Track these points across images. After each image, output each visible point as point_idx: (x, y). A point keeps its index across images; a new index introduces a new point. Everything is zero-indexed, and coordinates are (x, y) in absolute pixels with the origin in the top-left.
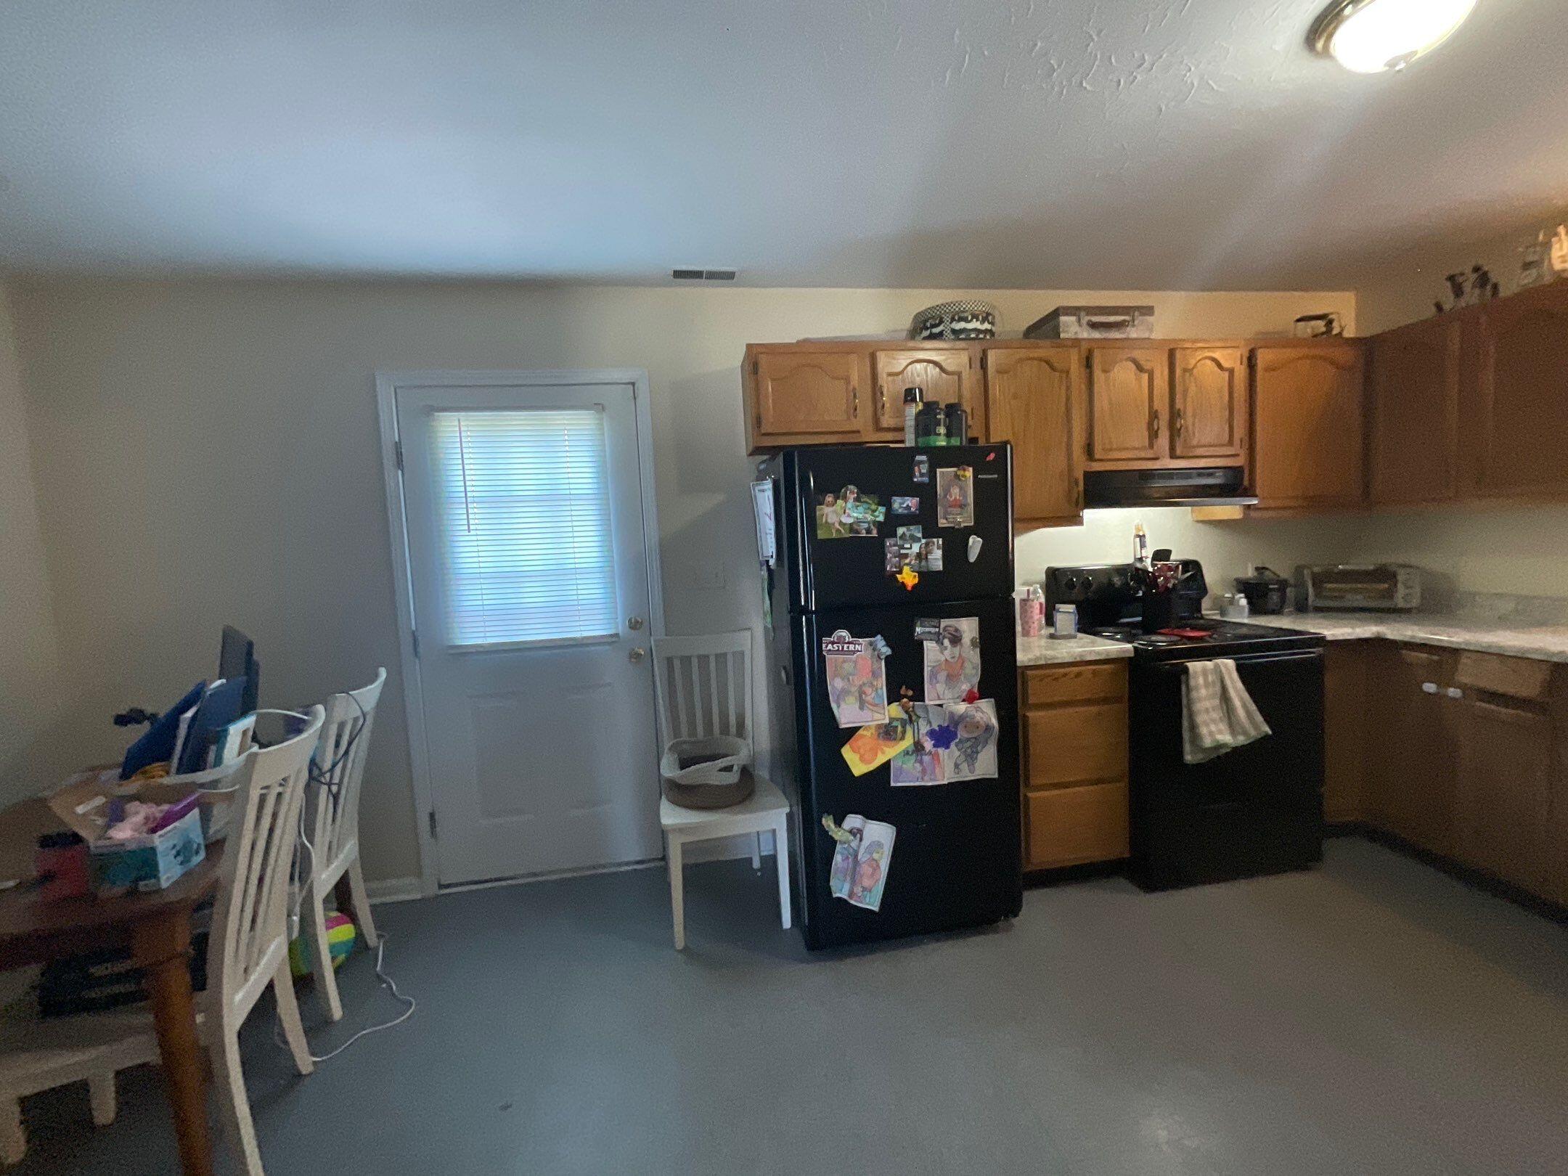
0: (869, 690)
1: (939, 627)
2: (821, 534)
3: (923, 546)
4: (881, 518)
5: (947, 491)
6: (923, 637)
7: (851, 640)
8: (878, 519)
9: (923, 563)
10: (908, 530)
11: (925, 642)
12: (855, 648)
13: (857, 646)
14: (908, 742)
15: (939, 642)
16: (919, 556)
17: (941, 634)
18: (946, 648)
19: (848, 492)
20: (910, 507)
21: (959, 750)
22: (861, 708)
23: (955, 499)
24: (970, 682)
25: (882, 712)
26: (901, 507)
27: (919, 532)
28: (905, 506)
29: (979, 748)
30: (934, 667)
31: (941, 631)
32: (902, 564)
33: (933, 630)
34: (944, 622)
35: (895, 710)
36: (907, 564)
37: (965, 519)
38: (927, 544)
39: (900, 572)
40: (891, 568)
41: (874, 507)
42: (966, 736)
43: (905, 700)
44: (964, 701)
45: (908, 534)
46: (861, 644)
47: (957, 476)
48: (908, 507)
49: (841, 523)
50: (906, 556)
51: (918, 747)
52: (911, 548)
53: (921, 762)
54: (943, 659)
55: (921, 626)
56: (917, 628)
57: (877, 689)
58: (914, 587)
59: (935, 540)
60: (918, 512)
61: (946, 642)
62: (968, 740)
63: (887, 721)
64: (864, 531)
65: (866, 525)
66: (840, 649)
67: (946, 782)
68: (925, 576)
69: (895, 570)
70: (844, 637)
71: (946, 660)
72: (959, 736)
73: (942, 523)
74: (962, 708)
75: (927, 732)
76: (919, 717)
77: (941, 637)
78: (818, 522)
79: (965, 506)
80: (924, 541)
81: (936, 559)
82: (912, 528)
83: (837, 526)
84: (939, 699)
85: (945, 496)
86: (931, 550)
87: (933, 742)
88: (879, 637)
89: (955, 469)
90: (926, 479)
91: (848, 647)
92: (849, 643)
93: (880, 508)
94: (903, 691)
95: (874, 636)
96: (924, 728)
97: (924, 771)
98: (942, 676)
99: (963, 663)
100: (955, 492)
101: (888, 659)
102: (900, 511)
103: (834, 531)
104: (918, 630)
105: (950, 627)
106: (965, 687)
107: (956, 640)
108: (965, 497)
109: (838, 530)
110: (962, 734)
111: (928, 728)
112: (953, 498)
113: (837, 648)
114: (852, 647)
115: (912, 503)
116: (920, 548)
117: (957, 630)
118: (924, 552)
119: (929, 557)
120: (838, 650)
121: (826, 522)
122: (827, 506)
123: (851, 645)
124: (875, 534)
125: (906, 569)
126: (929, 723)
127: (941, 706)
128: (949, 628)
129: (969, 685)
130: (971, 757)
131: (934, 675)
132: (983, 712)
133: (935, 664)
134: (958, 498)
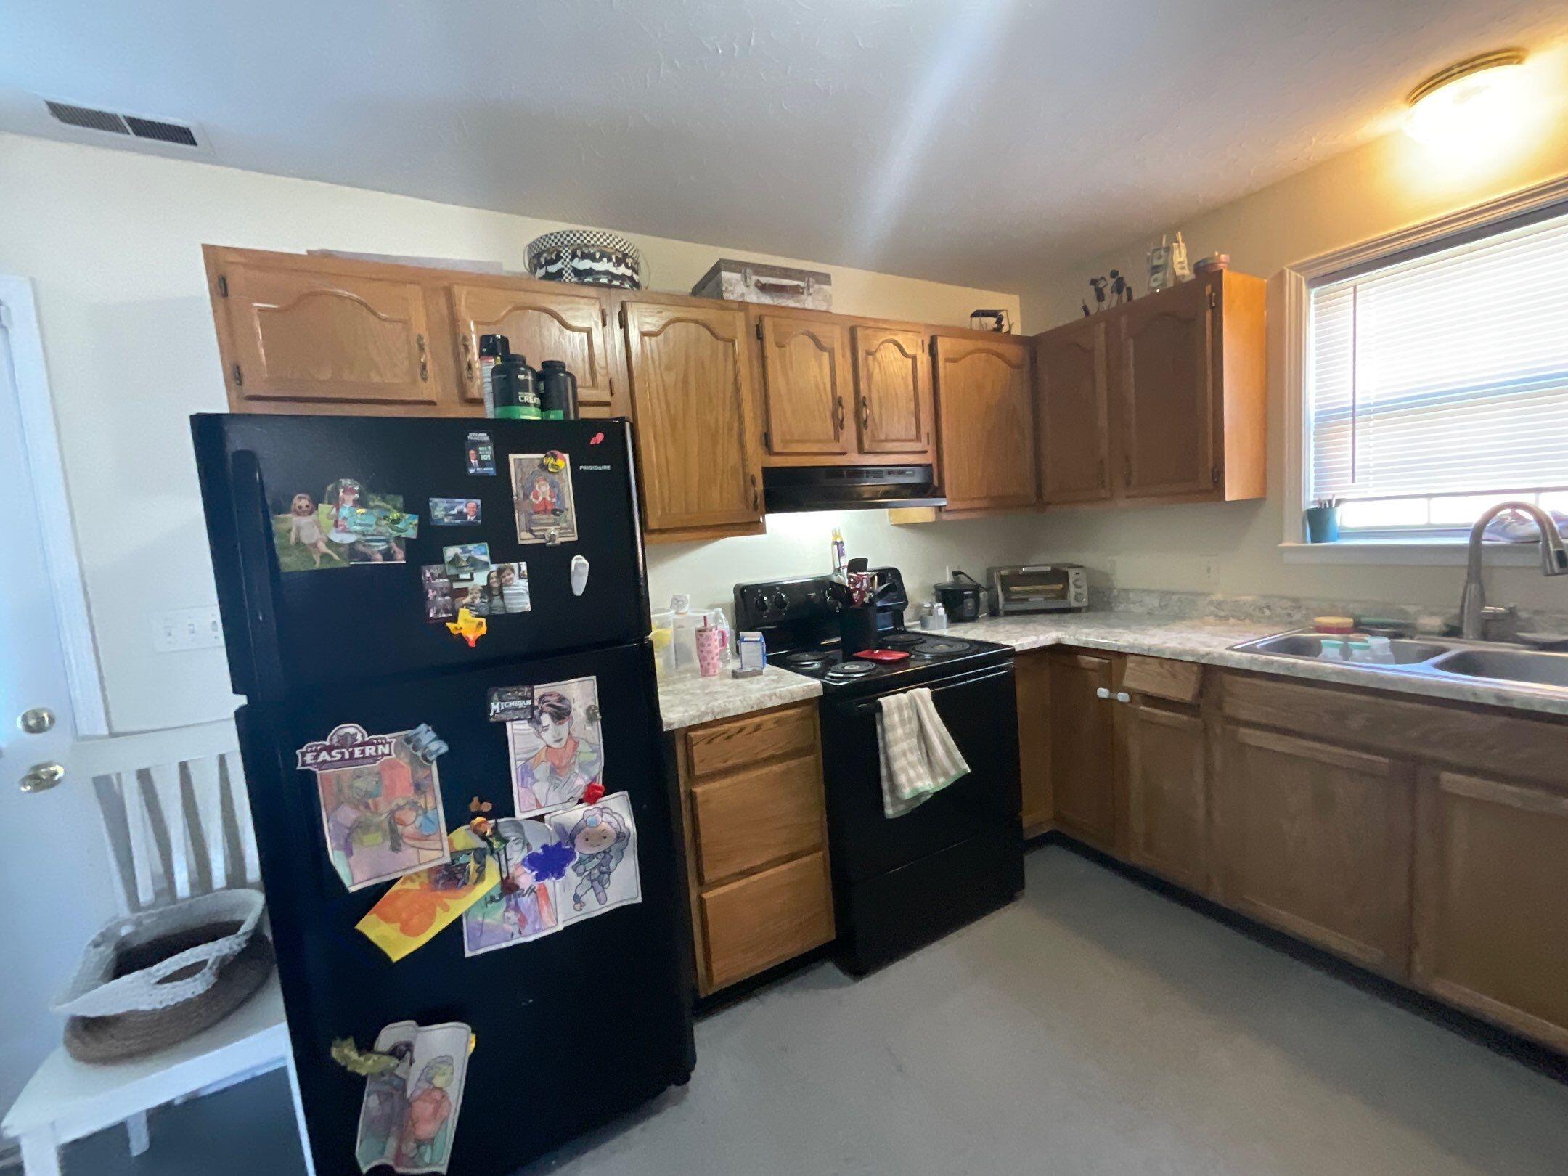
0: (409, 816)
1: (532, 698)
2: (288, 564)
3: (494, 574)
4: (411, 533)
5: (528, 490)
6: (503, 716)
7: (367, 739)
9: (497, 601)
10: (464, 551)
11: (508, 725)
12: (376, 751)
13: (380, 747)
14: (491, 882)
15: (534, 720)
16: (487, 590)
17: (537, 707)
18: (546, 729)
19: (341, 490)
20: (466, 515)
21: (579, 875)
22: (396, 848)
23: (544, 499)
24: (588, 773)
25: (438, 846)
26: (447, 515)
27: (485, 554)
29: (612, 865)
30: (527, 760)
31: (536, 703)
32: (457, 606)
33: (521, 704)
34: (539, 690)
35: (462, 838)
36: (467, 606)
37: (562, 530)
38: (500, 572)
39: (454, 619)
40: (438, 612)
42: (588, 851)
43: (479, 819)
44: (580, 801)
45: (464, 557)
46: (390, 743)
47: (544, 467)
49: (330, 543)
50: (464, 592)
51: (509, 888)
52: (472, 579)
53: (517, 908)
54: (541, 745)
55: (501, 700)
56: (493, 704)
57: (425, 811)
58: (480, 640)
59: (514, 565)
60: (480, 522)
61: (546, 719)
62: (592, 857)
63: (447, 860)
64: (378, 556)
65: (381, 546)
66: (347, 756)
67: (560, 928)
68: (499, 623)
69: (444, 615)
70: (353, 736)
71: (547, 746)
72: (578, 855)
73: (524, 538)
74: (577, 813)
75: (524, 860)
76: (505, 841)
77: (536, 712)
78: (280, 542)
79: (561, 511)
80: (494, 567)
81: (519, 595)
82: (470, 547)
83: (322, 548)
84: (539, 806)
85: (526, 496)
86: (507, 581)
87: (534, 873)
88: (423, 727)
89: (542, 456)
90: (490, 470)
91: (363, 752)
92: (364, 744)
93: (407, 516)
94: (474, 805)
95: (414, 726)
96: (517, 855)
97: (522, 921)
98: (542, 771)
99: (575, 748)
100: (543, 490)
101: (440, 759)
102: (446, 520)
103: (315, 557)
104: (495, 707)
105: (551, 695)
106: (581, 782)
107: (561, 714)
108: (559, 496)
109: (324, 556)
110: (581, 849)
111: (525, 854)
112: (540, 498)
113: (339, 756)
114: (370, 750)
115: (467, 507)
116: (489, 578)
117: (561, 699)
118: (496, 585)
119: (505, 592)
120: (342, 759)
121: (298, 542)
122: (298, 514)
123: (367, 748)
124: (400, 559)
125: (464, 614)
126: (527, 845)
127: (540, 818)
128: (547, 698)
129: (586, 778)
130: (600, 880)
131: (527, 772)
132: (612, 814)
133: (526, 756)
134: (549, 499)
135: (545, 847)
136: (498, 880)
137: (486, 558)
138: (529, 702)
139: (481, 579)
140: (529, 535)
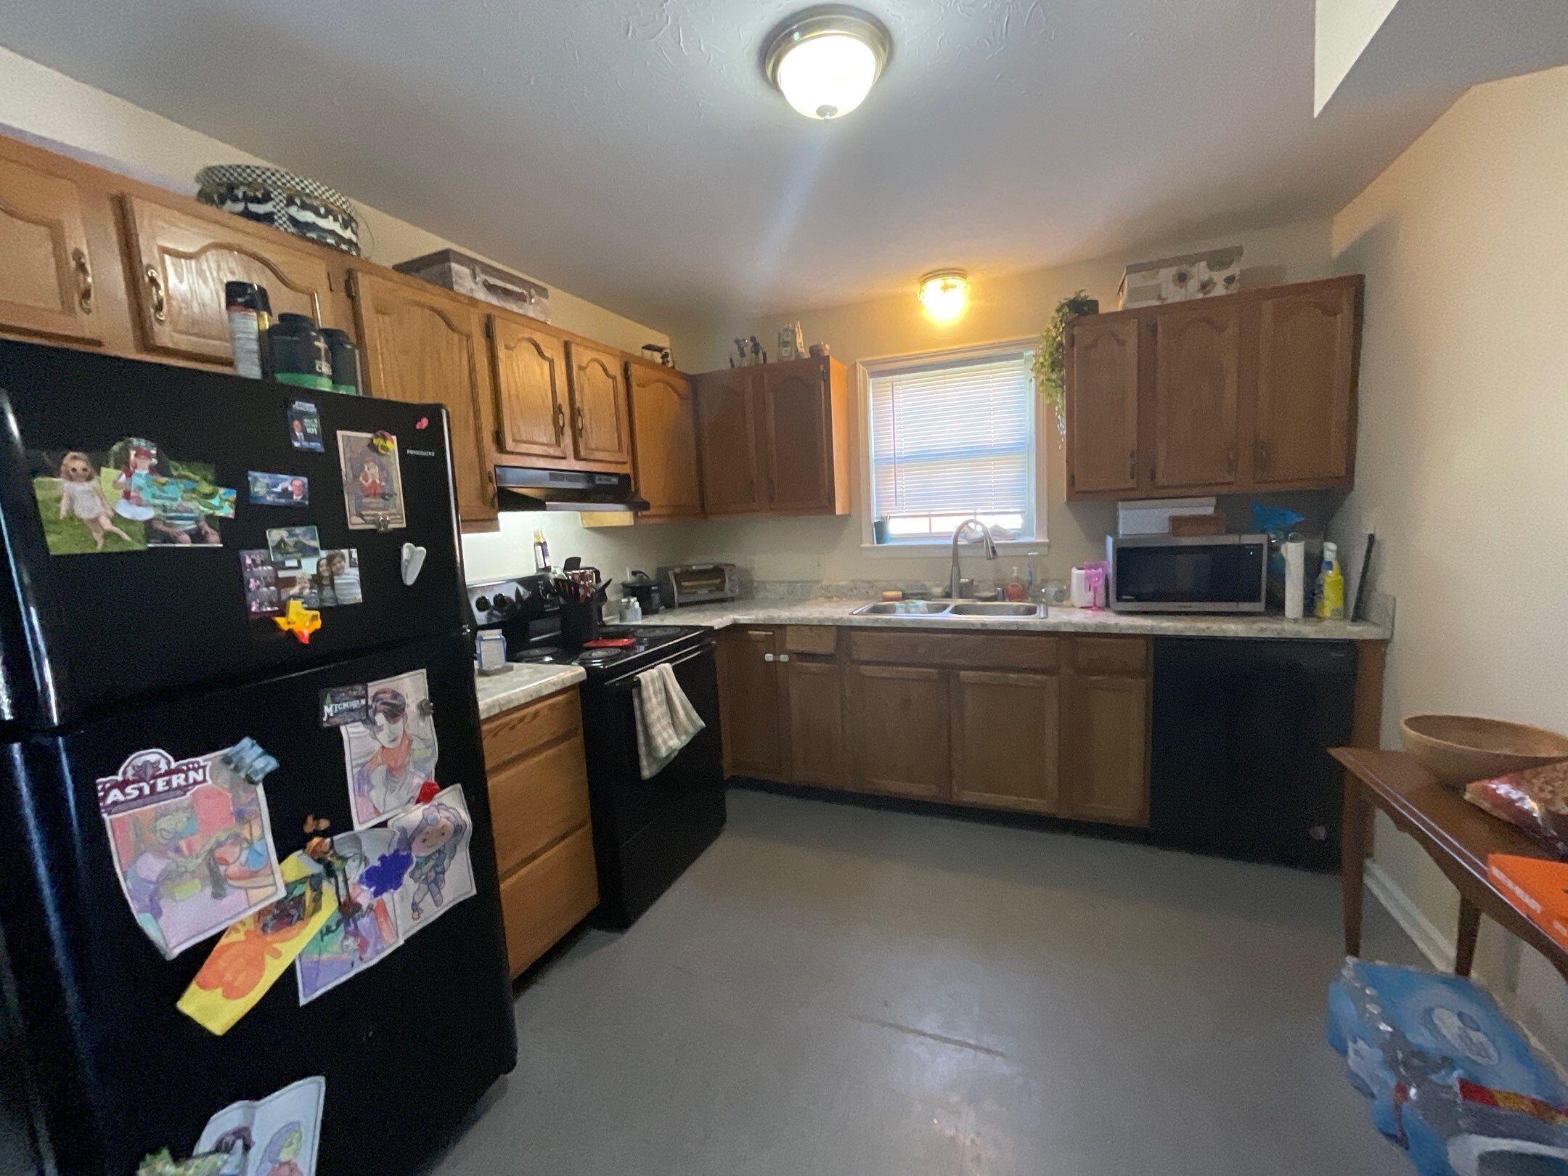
0: (231, 852)
1: (366, 697)
2: (58, 543)
3: (324, 562)
4: (227, 511)
5: (358, 471)
6: (337, 720)
7: (174, 765)
8: (220, 513)
9: (327, 593)
10: (291, 535)
11: (343, 729)
12: (186, 779)
13: (192, 774)
14: (329, 908)
16: (317, 580)
17: (371, 707)
19: (133, 453)
20: (292, 493)
21: (416, 881)
22: (217, 895)
23: (374, 482)
25: (270, 880)
26: (269, 493)
27: (314, 538)
28: (279, 489)
29: (446, 863)
30: (363, 765)
31: (370, 702)
32: (284, 597)
33: (355, 704)
34: (373, 688)
35: (299, 865)
36: (296, 597)
37: (394, 516)
38: (330, 560)
39: (283, 613)
40: (261, 605)
41: (207, 488)
42: (424, 854)
43: (316, 840)
45: (290, 541)
46: (204, 768)
47: (372, 446)
48: (285, 493)
49: (116, 519)
50: (291, 582)
51: (348, 910)
52: (299, 567)
53: (356, 934)
54: (377, 747)
55: (334, 702)
56: (326, 707)
57: (251, 843)
58: (314, 635)
59: (345, 552)
60: (307, 503)
63: (282, 893)
64: (186, 537)
65: (191, 526)
66: (147, 791)
67: (401, 942)
69: (269, 609)
70: (155, 765)
71: (383, 747)
72: (415, 860)
73: (355, 523)
75: (361, 877)
76: (344, 859)
77: (370, 712)
78: (45, 515)
79: (391, 496)
80: (324, 554)
81: (350, 586)
82: (298, 530)
83: (107, 524)
84: (377, 813)
85: (356, 477)
86: (338, 569)
87: (373, 889)
88: (246, 742)
89: (370, 435)
90: (317, 446)
91: (169, 783)
92: (170, 772)
93: (222, 491)
94: (309, 827)
95: (234, 742)
97: (363, 946)
98: (378, 775)
99: (410, 744)
100: (372, 471)
101: (268, 778)
102: (270, 499)
103: (98, 537)
104: (328, 710)
105: (385, 692)
107: (395, 712)
108: (388, 480)
109: (108, 535)
112: (370, 481)
113: (136, 793)
114: (177, 780)
115: (294, 486)
116: (318, 565)
117: (396, 695)
118: (326, 574)
119: (336, 582)
120: (141, 796)
121: (72, 517)
122: (71, 479)
123: (174, 777)
124: (214, 541)
125: (295, 607)
126: (365, 859)
127: (383, 824)
128: (381, 696)
129: (423, 775)
130: (434, 883)
131: (364, 778)
132: (447, 809)
133: (363, 760)
134: (378, 482)
135: (383, 858)
136: (336, 905)
137: (316, 544)
138: (363, 702)
139: (310, 566)
140: (360, 520)
